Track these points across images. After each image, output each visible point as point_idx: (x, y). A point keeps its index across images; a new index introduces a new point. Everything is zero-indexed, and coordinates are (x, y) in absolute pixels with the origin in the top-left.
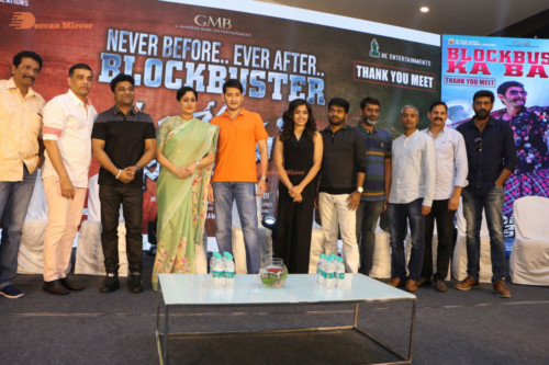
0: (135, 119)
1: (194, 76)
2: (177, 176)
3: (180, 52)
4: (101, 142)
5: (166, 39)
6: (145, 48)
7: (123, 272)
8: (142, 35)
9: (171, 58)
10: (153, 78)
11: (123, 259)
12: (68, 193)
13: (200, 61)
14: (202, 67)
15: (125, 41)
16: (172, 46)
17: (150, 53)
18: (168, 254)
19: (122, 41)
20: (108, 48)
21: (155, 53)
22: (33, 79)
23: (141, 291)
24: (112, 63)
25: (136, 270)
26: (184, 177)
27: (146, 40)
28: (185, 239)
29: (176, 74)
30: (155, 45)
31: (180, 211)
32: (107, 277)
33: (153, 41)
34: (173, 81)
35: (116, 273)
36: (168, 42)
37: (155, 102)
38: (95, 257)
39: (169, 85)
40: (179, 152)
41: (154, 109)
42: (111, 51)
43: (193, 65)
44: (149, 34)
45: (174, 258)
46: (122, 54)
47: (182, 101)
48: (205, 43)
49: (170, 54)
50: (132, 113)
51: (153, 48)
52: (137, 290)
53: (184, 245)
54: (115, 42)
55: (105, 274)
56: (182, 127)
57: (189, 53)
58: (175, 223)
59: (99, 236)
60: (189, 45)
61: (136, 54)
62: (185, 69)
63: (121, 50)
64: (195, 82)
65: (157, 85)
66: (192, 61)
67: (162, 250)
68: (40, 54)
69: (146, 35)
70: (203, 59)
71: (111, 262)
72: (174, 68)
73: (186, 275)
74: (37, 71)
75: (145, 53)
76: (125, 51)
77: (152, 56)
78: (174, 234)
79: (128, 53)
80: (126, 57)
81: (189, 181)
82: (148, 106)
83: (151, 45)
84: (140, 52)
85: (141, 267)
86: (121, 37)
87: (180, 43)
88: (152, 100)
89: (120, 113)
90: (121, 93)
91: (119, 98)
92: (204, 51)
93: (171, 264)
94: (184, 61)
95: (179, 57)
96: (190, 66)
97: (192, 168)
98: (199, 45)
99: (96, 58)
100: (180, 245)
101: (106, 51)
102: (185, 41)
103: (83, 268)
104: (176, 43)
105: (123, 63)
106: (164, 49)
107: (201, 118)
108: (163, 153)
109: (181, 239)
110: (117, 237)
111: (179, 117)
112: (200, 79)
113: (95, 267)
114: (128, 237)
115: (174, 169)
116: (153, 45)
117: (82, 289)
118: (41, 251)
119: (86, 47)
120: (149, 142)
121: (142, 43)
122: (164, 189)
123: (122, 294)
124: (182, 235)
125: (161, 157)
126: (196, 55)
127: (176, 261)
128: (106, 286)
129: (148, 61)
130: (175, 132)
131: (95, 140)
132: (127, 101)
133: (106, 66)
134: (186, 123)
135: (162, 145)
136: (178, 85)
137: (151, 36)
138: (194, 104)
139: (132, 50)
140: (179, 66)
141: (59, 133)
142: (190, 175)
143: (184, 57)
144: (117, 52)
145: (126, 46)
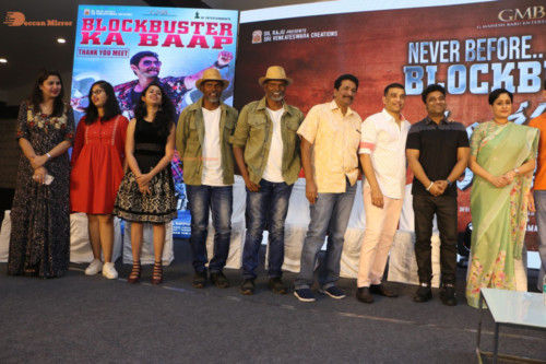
0: (448, 128)
1: (502, 77)
2: (493, 185)
3: (484, 54)
4: (415, 152)
5: (467, 42)
6: (447, 56)
7: (436, 283)
8: (443, 43)
9: (475, 62)
10: (457, 85)
11: (436, 269)
12: (379, 202)
13: (508, 60)
14: (510, 66)
15: (426, 52)
16: (476, 49)
17: (452, 60)
18: (485, 268)
19: (423, 52)
20: (410, 61)
21: (458, 59)
22: (351, 98)
23: (455, 304)
24: (414, 75)
25: (449, 282)
26: (502, 186)
27: (447, 47)
28: (504, 253)
29: (481, 78)
30: (456, 51)
31: (497, 223)
32: (421, 286)
33: (455, 47)
34: (479, 85)
35: (429, 283)
36: (470, 46)
37: (461, 109)
38: (407, 266)
39: (475, 90)
40: (495, 159)
41: (460, 117)
42: (413, 64)
43: (500, 65)
44: (449, 40)
45: (491, 272)
46: (424, 65)
47: (495, 104)
48: (512, 39)
49: (473, 57)
50: (444, 122)
51: (455, 55)
52: (450, 302)
53: (503, 259)
54: (416, 54)
55: (418, 284)
56: (497, 132)
57: (494, 54)
58: (492, 236)
59: (412, 246)
60: (494, 44)
61: (438, 62)
62: (491, 71)
63: (422, 61)
64: (503, 83)
65: (463, 92)
66: (499, 61)
67: (478, 264)
68: (356, 75)
69: (447, 43)
70: (511, 57)
71: (425, 272)
72: (479, 72)
73: (504, 292)
74: (354, 91)
75: (446, 60)
76: (427, 61)
77: (454, 63)
78: (490, 246)
79: (430, 63)
80: (428, 67)
81: (508, 190)
82: (454, 114)
83: (452, 51)
84: (442, 60)
85: (455, 279)
86: (422, 49)
87: (484, 45)
88: (457, 108)
89: (432, 123)
90: (432, 103)
91: (431, 108)
92: (512, 48)
93: (488, 279)
94: (490, 63)
95: (484, 59)
96: (496, 67)
97: (510, 176)
98: (506, 43)
99: (400, 73)
100: (498, 259)
101: (408, 64)
102: (489, 41)
103: (396, 276)
104: (479, 45)
105: (426, 74)
106: (467, 53)
107: (513, 120)
108: (476, 161)
109: (499, 253)
110: (431, 247)
111: (493, 123)
112: (509, 80)
113: (406, 275)
114: (442, 248)
115: (490, 178)
116: (454, 51)
117: (396, 296)
118: (358, 257)
119: (390, 63)
120: (462, 151)
121: (443, 51)
122: (478, 199)
123: (436, 304)
124: (500, 248)
125: (474, 164)
126: (502, 55)
127: (493, 276)
128: (420, 295)
129: (450, 68)
130: (489, 138)
131: (409, 150)
132: (438, 111)
133: (409, 79)
134: (501, 129)
135: (475, 153)
136: (484, 88)
137: (452, 43)
138: (509, 107)
139: (434, 60)
140: (484, 69)
141: (372, 147)
142: (509, 183)
143: (489, 58)
144: (419, 64)
145: (427, 56)
